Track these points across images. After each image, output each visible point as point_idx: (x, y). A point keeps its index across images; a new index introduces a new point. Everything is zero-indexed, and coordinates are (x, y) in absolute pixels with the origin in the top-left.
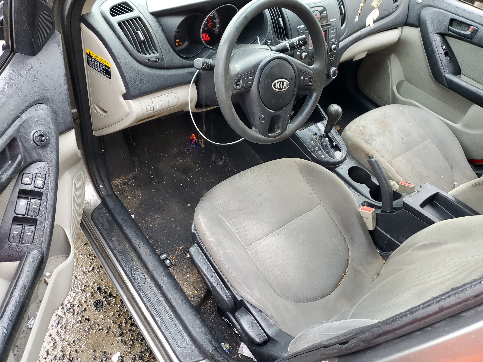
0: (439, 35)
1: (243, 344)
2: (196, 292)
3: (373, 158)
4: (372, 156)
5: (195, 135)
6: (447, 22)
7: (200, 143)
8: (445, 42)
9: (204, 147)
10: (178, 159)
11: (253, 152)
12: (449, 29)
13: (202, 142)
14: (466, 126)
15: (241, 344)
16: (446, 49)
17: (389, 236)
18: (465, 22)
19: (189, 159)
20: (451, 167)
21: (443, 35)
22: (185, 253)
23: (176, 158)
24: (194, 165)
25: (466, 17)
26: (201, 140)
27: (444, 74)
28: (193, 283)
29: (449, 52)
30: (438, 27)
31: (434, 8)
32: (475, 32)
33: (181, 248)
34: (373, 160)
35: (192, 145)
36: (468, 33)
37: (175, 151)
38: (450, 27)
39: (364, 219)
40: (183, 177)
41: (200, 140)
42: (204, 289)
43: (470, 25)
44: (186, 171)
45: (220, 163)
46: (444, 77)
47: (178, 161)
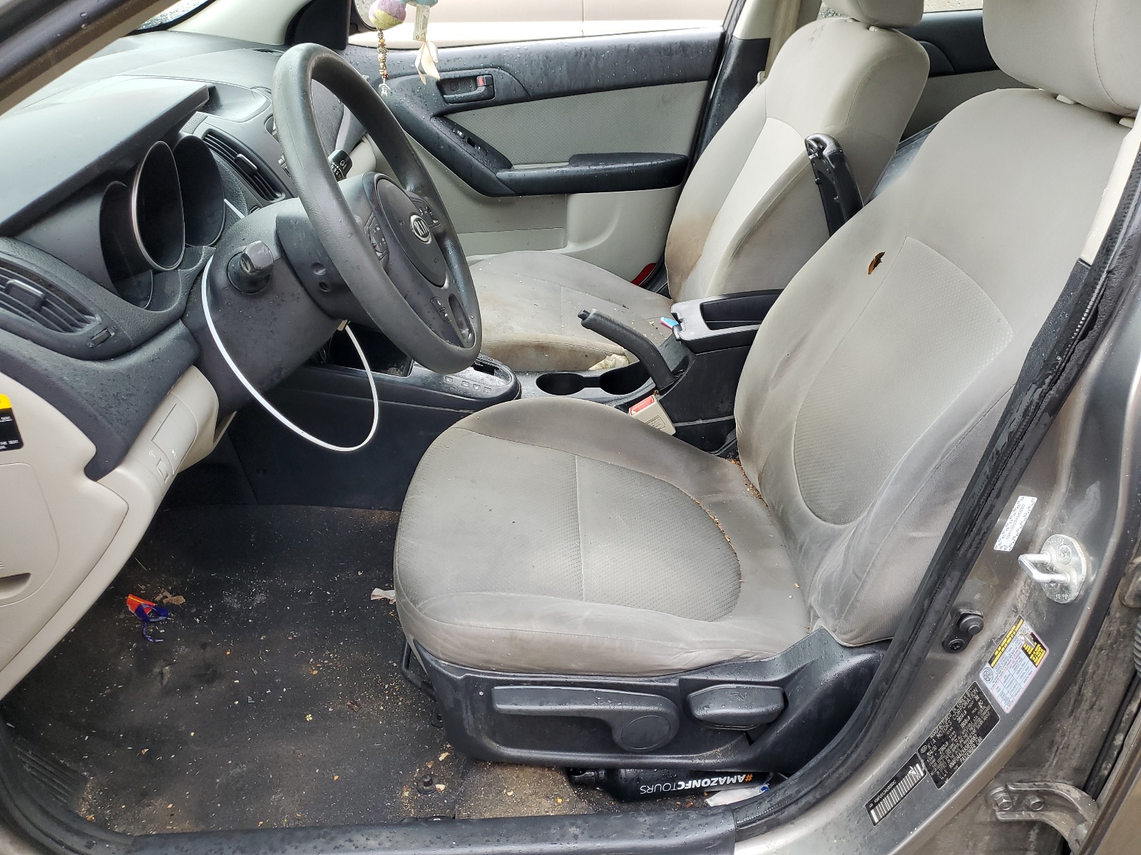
0: (438, 118)
1: (711, 800)
2: (560, 801)
3: (589, 314)
4: (584, 311)
5: (134, 595)
6: (435, 90)
7: (165, 601)
8: (454, 126)
9: (185, 601)
10: (157, 670)
11: (322, 509)
12: (446, 101)
13: (168, 595)
14: (583, 239)
15: (707, 804)
16: (465, 136)
17: (700, 422)
18: (464, 75)
19: (183, 650)
20: (624, 306)
21: (441, 116)
22: (426, 792)
23: (151, 671)
24: (208, 649)
25: (458, 67)
26: (161, 596)
27: (493, 175)
28: (535, 793)
29: (471, 140)
30: (426, 105)
31: (397, 79)
32: (490, 83)
33: (406, 794)
34: (591, 316)
35: (152, 620)
36: (481, 89)
37: (126, 662)
38: (445, 96)
39: (650, 424)
40: (220, 687)
41: (158, 598)
42: (562, 783)
43: (474, 78)
44: (208, 674)
45: (260, 598)
46: (496, 179)
47: (161, 673)
